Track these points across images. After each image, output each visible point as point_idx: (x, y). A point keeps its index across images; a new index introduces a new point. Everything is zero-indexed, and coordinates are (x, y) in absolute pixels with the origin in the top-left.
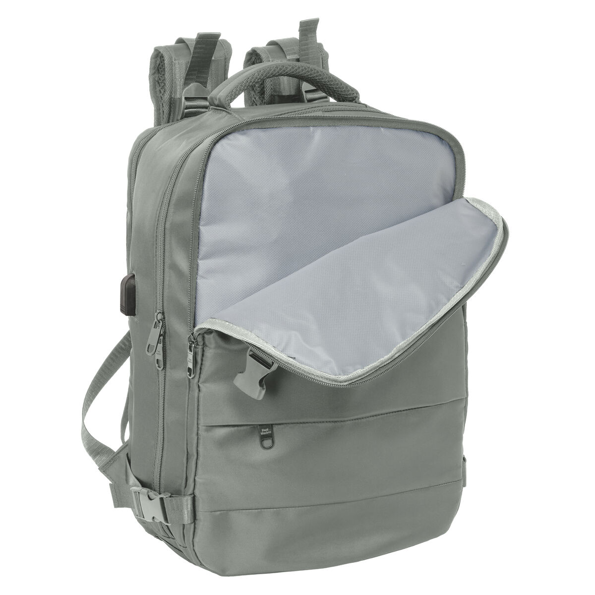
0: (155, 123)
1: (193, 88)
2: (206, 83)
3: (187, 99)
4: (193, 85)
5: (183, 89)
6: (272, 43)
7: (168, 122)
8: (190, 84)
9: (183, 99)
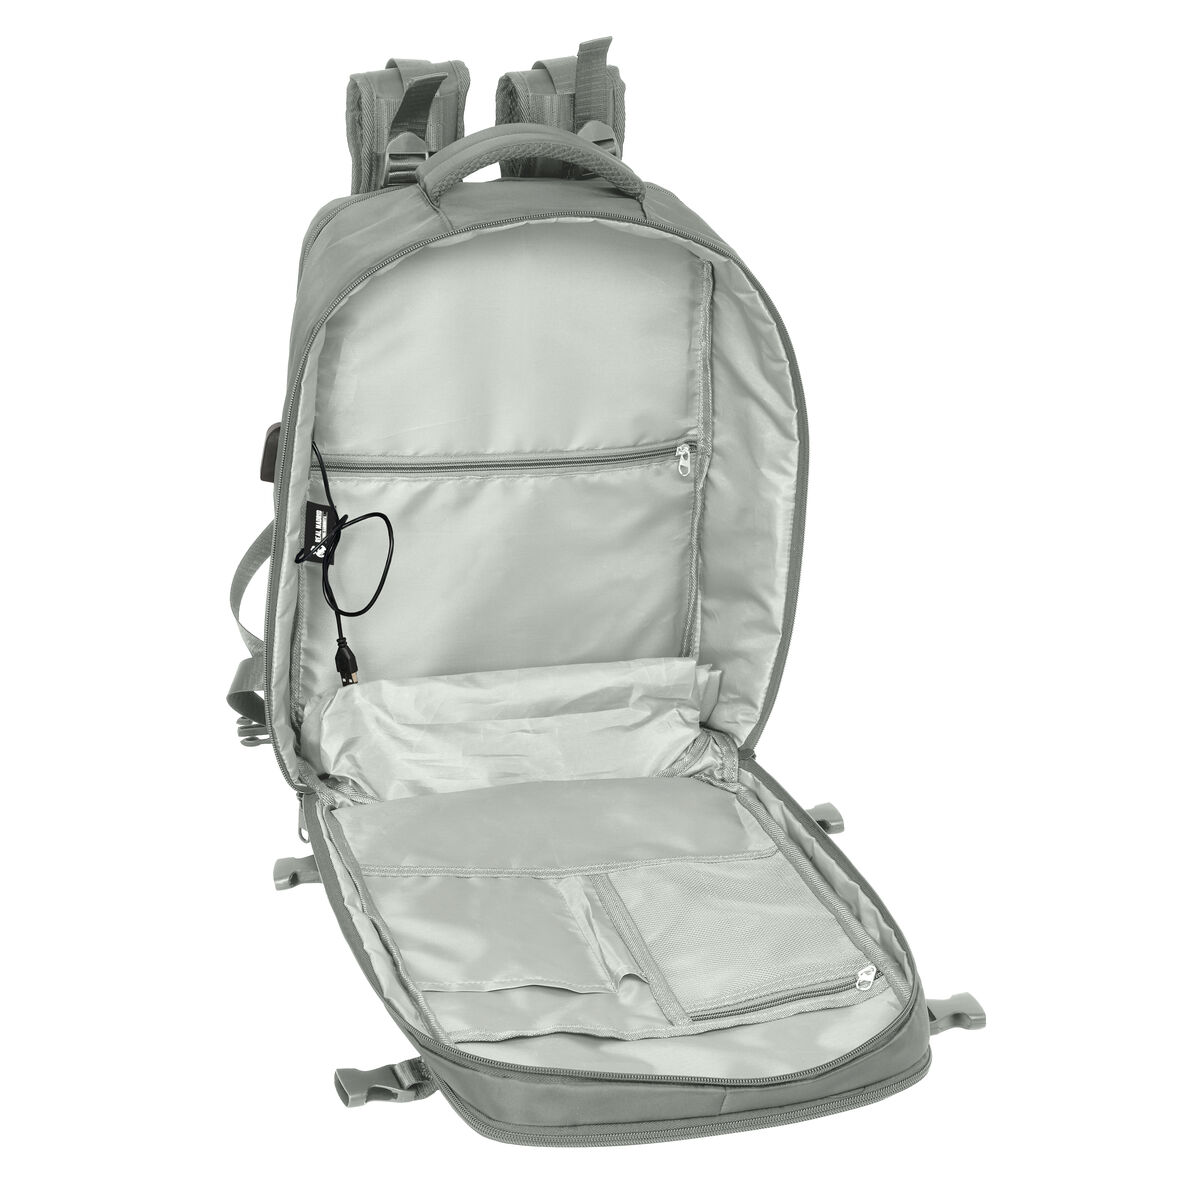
0: (352, 188)
1: (403, 141)
2: (424, 131)
3: (392, 157)
4: (404, 137)
5: (389, 141)
6: (539, 66)
7: (368, 191)
8: (397, 134)
9: (387, 157)
